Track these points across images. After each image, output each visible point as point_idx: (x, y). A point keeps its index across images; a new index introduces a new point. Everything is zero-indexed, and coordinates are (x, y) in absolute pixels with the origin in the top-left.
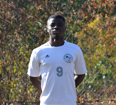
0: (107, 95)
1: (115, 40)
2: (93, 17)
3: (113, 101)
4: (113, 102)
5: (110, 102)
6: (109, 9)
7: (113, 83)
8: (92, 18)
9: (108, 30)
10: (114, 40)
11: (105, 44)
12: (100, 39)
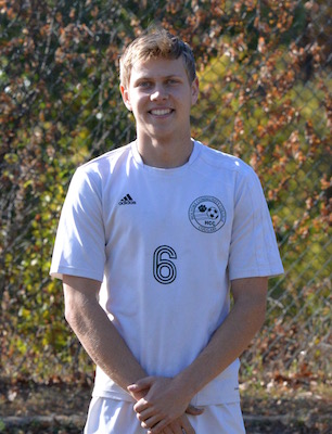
0: (261, 358)
1: (294, 140)
2: (209, 50)
3: (285, 379)
4: (285, 383)
5: (270, 385)
6: (272, 19)
7: (284, 312)
8: (205, 51)
9: (270, 102)
10: (289, 142)
11: (257, 155)
12: (235, 135)
